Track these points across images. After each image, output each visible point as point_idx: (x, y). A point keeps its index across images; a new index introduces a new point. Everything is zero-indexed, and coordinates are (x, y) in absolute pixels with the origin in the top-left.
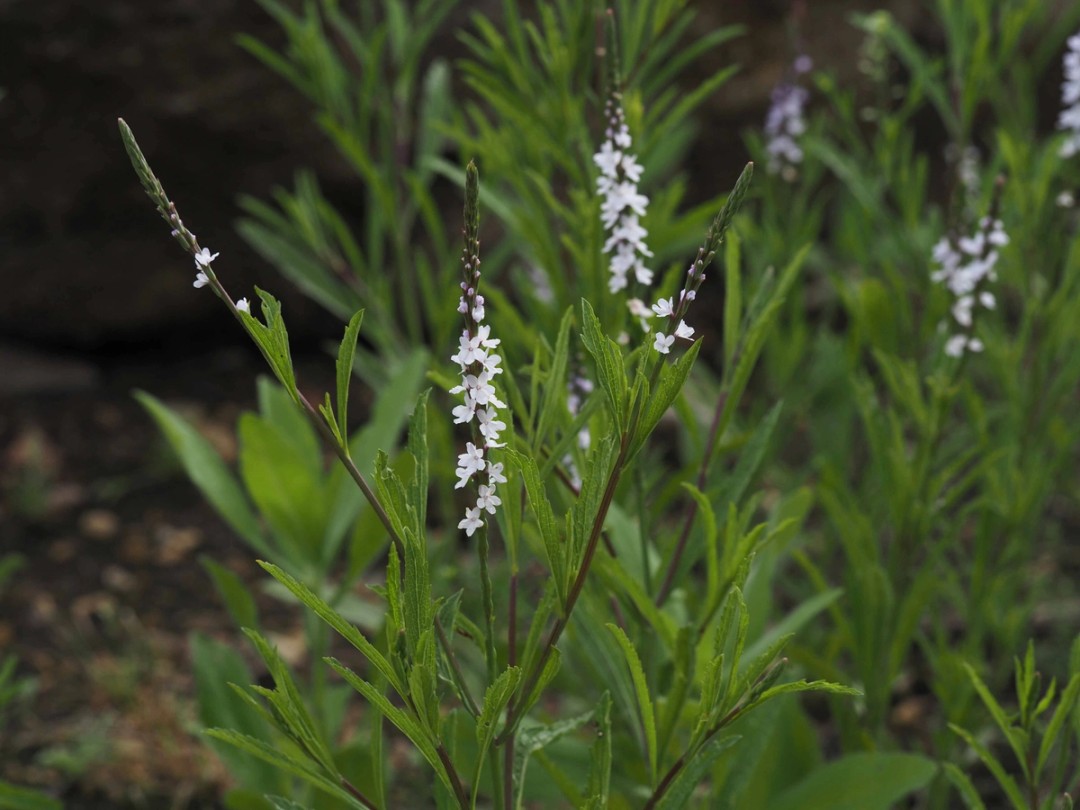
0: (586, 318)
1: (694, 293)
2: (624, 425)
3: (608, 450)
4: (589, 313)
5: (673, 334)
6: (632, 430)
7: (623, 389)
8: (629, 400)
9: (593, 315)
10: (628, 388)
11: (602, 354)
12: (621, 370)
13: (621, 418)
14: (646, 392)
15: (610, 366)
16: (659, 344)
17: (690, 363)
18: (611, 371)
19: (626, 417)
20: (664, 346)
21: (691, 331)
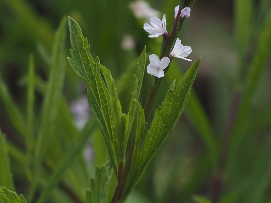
0: (74, 39)
1: (189, 9)
2: (120, 156)
3: (106, 178)
4: (77, 34)
5: (168, 55)
6: (129, 161)
7: (117, 115)
8: (123, 127)
9: (81, 35)
10: (121, 114)
11: (93, 78)
12: (113, 95)
13: (116, 147)
14: (142, 119)
15: (102, 90)
16: (153, 67)
17: (187, 88)
18: (103, 96)
19: (122, 147)
20: (158, 69)
21: (188, 50)
